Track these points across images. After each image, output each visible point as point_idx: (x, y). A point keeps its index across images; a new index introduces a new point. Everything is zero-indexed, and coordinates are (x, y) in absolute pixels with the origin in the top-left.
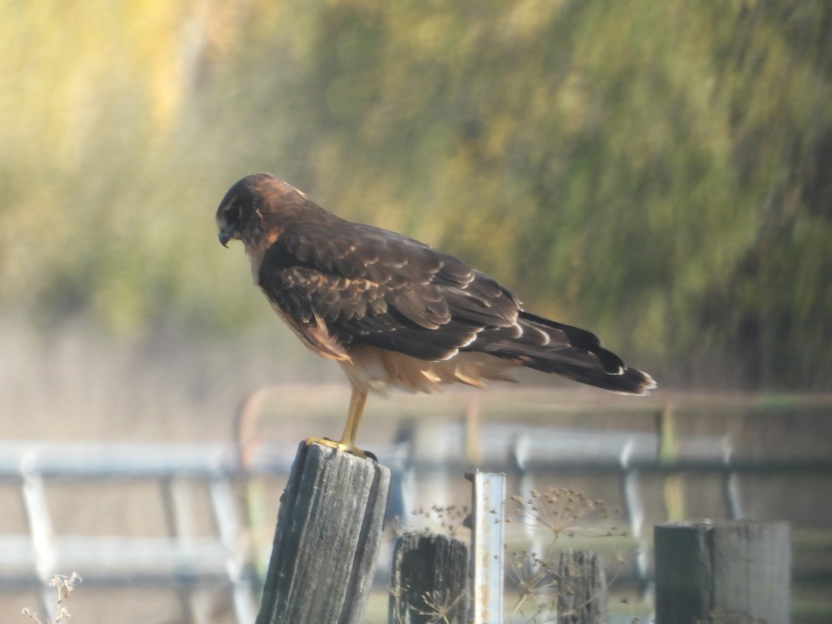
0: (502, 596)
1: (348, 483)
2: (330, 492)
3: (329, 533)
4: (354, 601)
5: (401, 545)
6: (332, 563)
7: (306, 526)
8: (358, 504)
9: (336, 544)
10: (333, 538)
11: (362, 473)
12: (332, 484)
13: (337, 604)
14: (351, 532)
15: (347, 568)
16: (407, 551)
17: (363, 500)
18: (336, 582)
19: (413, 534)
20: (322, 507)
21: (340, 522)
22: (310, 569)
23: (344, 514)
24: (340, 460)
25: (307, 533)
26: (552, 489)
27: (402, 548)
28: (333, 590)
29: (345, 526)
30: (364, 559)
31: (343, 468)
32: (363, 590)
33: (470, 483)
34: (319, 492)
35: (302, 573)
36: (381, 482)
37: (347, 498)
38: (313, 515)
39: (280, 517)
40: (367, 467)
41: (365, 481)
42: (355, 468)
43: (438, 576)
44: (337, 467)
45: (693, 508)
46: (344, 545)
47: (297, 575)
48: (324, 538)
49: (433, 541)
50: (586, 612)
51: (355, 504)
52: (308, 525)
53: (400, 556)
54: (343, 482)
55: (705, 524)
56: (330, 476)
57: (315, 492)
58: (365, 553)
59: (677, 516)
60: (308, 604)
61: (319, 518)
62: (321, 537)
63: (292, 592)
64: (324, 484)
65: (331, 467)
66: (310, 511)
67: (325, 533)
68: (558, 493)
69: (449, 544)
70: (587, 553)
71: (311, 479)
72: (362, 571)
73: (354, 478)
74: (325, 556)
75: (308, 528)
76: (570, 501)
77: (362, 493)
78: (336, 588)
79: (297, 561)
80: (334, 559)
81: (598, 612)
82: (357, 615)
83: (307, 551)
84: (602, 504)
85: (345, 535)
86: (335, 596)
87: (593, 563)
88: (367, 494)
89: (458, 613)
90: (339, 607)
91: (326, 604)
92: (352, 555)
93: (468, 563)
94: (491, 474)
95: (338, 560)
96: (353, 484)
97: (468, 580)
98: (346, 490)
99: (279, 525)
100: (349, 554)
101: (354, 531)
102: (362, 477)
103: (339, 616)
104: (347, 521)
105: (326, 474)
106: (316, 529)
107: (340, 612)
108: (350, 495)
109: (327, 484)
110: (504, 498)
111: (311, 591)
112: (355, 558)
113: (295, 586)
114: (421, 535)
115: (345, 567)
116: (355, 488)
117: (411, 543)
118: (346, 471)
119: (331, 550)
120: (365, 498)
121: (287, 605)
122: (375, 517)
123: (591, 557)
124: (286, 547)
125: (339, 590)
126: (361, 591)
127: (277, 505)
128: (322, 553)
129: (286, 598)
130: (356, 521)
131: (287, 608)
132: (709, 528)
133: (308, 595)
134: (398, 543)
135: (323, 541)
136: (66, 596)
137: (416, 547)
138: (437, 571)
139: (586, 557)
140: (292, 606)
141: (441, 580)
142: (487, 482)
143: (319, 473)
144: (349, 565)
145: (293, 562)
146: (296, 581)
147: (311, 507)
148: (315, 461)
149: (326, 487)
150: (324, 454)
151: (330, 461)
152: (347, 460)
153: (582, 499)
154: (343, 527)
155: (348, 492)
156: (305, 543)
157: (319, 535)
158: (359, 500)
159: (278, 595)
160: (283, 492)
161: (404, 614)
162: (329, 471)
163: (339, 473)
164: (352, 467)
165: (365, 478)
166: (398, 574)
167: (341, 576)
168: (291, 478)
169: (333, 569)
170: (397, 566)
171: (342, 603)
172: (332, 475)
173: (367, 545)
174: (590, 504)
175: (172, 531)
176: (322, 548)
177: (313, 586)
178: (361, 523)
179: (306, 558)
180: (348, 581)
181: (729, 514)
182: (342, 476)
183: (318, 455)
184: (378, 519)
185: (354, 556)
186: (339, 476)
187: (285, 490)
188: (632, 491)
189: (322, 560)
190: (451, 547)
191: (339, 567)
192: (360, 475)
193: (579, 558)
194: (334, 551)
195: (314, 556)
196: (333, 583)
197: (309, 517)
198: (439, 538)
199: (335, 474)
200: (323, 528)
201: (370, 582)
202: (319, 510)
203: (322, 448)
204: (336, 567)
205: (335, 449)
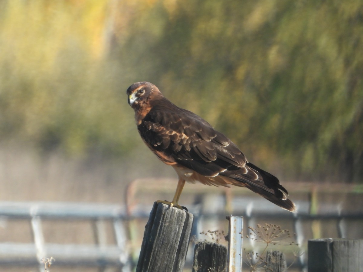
0: (241, 270)
1: (175, 220)
2: (167, 224)
3: (166, 242)
6: (167, 255)
7: (156, 239)
8: (179, 229)
9: (169, 246)
10: (168, 244)
11: (181, 216)
12: (168, 220)
14: (175, 241)
15: (174, 257)
16: (200, 250)
18: (168, 263)
19: (203, 243)
20: (163, 231)
21: (171, 237)
22: (157, 257)
23: (173, 234)
24: (171, 210)
25: (157, 242)
26: (267, 224)
27: (198, 249)
28: (167, 267)
29: (173, 239)
30: (181, 253)
32: (180, 267)
33: (228, 221)
34: (162, 224)
35: (154, 259)
36: (189, 220)
37: (174, 227)
38: (159, 234)
39: (145, 235)
40: (183, 213)
43: (214, 262)
44: (170, 213)
45: (324, 234)
46: (172, 247)
47: (152, 260)
48: (164, 244)
49: (212, 246)
51: (177, 229)
53: (197, 253)
54: (172, 220)
55: (329, 240)
56: (167, 217)
57: (160, 224)
58: (181, 250)
59: (317, 236)
61: (162, 236)
62: (163, 243)
63: (150, 268)
64: (164, 221)
65: (167, 213)
68: (269, 226)
70: (279, 252)
71: (159, 218)
72: (180, 258)
73: (177, 218)
76: (274, 229)
77: (181, 224)
78: (169, 266)
79: (152, 254)
80: (168, 253)
83: (156, 249)
84: (288, 231)
85: (173, 242)
86: (168, 269)
87: (281, 256)
88: (183, 225)
92: (176, 251)
93: (227, 256)
94: (237, 217)
95: (169, 253)
96: (177, 220)
97: (227, 263)
98: (174, 223)
99: (144, 238)
100: (175, 251)
101: (177, 241)
104: (174, 237)
105: (165, 216)
106: (160, 240)
108: (175, 225)
109: (166, 220)
110: (243, 228)
111: (158, 266)
112: (177, 253)
113: (150, 265)
114: (207, 243)
115: (172, 257)
116: (177, 222)
117: (202, 246)
118: (174, 215)
120: (182, 227)
122: (186, 235)
123: (280, 254)
124: (147, 248)
125: (170, 266)
126: (179, 267)
127: (143, 229)
128: (163, 250)
129: (147, 270)
130: (178, 237)
132: (331, 242)
133: (156, 268)
134: (196, 247)
137: (204, 249)
138: (213, 259)
139: (278, 254)
141: (215, 263)
142: (235, 220)
143: (162, 216)
144: (174, 255)
145: (151, 254)
146: (151, 262)
147: (158, 231)
148: (161, 210)
149: (165, 222)
150: (165, 208)
151: (167, 211)
152: (175, 210)
153: (279, 229)
154: (172, 239)
156: (156, 246)
158: (179, 228)
159: (143, 268)
160: (146, 224)
162: (167, 215)
164: (177, 213)
165: (182, 218)
166: (196, 260)
167: (171, 260)
168: (150, 218)
169: (168, 257)
170: (196, 257)
173: (182, 247)
174: (283, 231)
175: (96, 241)
176: (163, 248)
177: (159, 265)
178: (180, 237)
179: (156, 253)
180: (174, 263)
181: (340, 236)
182: (172, 217)
183: (162, 208)
184: (188, 236)
187: (147, 223)
188: (299, 226)
189: (163, 253)
190: (220, 249)
191: (170, 256)
193: (274, 254)
194: (168, 249)
195: (160, 252)
198: (215, 245)
199: (169, 216)
200: (164, 240)
201: (183, 264)
202: (162, 232)
203: (164, 205)
204: (169, 256)
205: (170, 206)
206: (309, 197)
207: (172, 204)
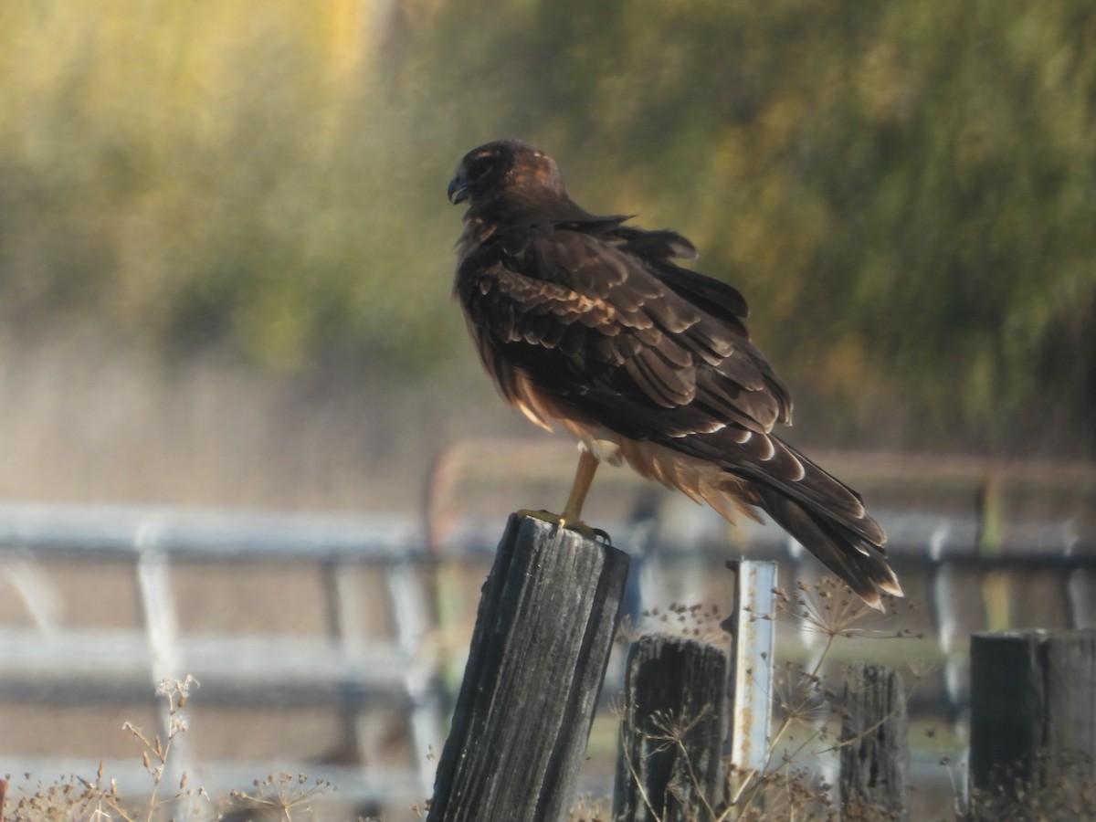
0: (769, 722)
1: (570, 569)
2: (547, 581)
3: (544, 635)
4: (574, 725)
5: (638, 653)
6: (546, 673)
7: (514, 625)
8: (583, 597)
9: (552, 648)
10: (550, 640)
11: (590, 557)
12: (549, 570)
13: (551, 727)
14: (572, 635)
15: (566, 681)
16: (644, 661)
17: (589, 593)
18: (550, 700)
19: (654, 639)
20: (536, 601)
21: (559, 619)
22: (517, 681)
23: (565, 610)
24: (560, 539)
25: (516, 634)
27: (639, 657)
28: (547, 710)
29: (565, 625)
30: (589, 670)
31: (565, 550)
32: (586, 711)
33: (732, 574)
34: (532, 580)
35: (507, 686)
36: (614, 569)
37: (568, 589)
38: (524, 610)
39: (481, 612)
40: (595, 550)
41: (593, 568)
42: (581, 551)
43: (687, 694)
44: (557, 548)
45: (1021, 614)
46: (563, 651)
47: (499, 689)
48: (538, 640)
49: (680, 649)
50: (877, 743)
51: (579, 597)
52: (517, 623)
53: (636, 668)
54: (564, 568)
55: (1036, 634)
56: (547, 559)
57: (527, 581)
58: (590, 661)
59: (1000, 622)
60: (514, 728)
61: (532, 616)
62: (534, 639)
63: (493, 712)
64: (539, 571)
65: (549, 548)
66: (520, 605)
67: (539, 635)
69: (703, 653)
70: (883, 668)
71: (523, 564)
72: (586, 685)
73: (579, 563)
74: (538, 665)
75: (517, 627)
77: (589, 582)
78: (552, 708)
79: (501, 671)
80: (549, 669)
81: (894, 747)
82: (578, 743)
83: (515, 657)
85: (565, 637)
86: (549, 718)
87: (890, 681)
88: (594, 584)
89: (710, 744)
90: (554, 732)
91: (538, 727)
92: (573, 663)
93: (727, 679)
94: (759, 562)
95: (554, 669)
96: (578, 571)
97: (726, 701)
98: (568, 578)
99: (478, 623)
100: (569, 662)
101: (577, 633)
102: (589, 563)
103: (554, 743)
104: (567, 620)
105: (543, 558)
106: (527, 630)
107: (556, 738)
108: (572, 586)
109: (543, 570)
111: (518, 709)
112: (576, 667)
113: (496, 703)
114: (665, 639)
115: (563, 680)
116: (579, 576)
117: (651, 647)
118: (568, 553)
119: (545, 655)
120: (594, 590)
121: (486, 727)
122: (604, 615)
123: (887, 674)
124: (487, 652)
125: (555, 710)
126: (583, 712)
127: (478, 595)
128: (534, 660)
129: (485, 719)
130: (579, 620)
131: (485, 731)
132: (1043, 640)
133: (514, 714)
134: (635, 649)
135: (535, 645)
136: (179, 705)
137: (658, 656)
138: (685, 689)
139: (880, 673)
140: (492, 729)
141: (689, 699)
142: (753, 573)
143: (533, 556)
144: (568, 676)
145: (497, 672)
146: (499, 696)
147: (521, 600)
148: (528, 539)
149: (542, 574)
150: (541, 532)
151: (548, 541)
152: (571, 540)
154: (562, 628)
155: (570, 582)
156: (513, 647)
157: (530, 637)
158: (584, 593)
159: (475, 714)
160: (486, 580)
161: (640, 745)
162: (547, 553)
163: (559, 556)
164: (577, 549)
165: (593, 563)
166: (633, 690)
167: (558, 691)
168: (496, 561)
169: (548, 681)
170: (632, 681)
171: (558, 727)
172: (550, 559)
173: (593, 651)
175: (333, 628)
176: (534, 653)
177: (521, 703)
178: (586, 623)
179: (513, 667)
180: (566, 698)
181: (1069, 624)
182: (563, 561)
183: (533, 532)
184: (609, 617)
185: (575, 665)
186: (558, 560)
187: (489, 577)
188: (943, 589)
189: (533, 670)
190: (705, 656)
191: (556, 678)
192: (586, 559)
193: (871, 675)
194: (549, 658)
195: (524, 664)
196: (546, 699)
197: (518, 613)
198: (690, 645)
199: (554, 557)
200: (536, 628)
202: (531, 605)
203: (538, 522)
204: (552, 679)
205: (556, 525)
206: (975, 502)
207: (563, 522)
